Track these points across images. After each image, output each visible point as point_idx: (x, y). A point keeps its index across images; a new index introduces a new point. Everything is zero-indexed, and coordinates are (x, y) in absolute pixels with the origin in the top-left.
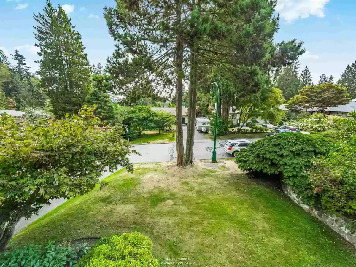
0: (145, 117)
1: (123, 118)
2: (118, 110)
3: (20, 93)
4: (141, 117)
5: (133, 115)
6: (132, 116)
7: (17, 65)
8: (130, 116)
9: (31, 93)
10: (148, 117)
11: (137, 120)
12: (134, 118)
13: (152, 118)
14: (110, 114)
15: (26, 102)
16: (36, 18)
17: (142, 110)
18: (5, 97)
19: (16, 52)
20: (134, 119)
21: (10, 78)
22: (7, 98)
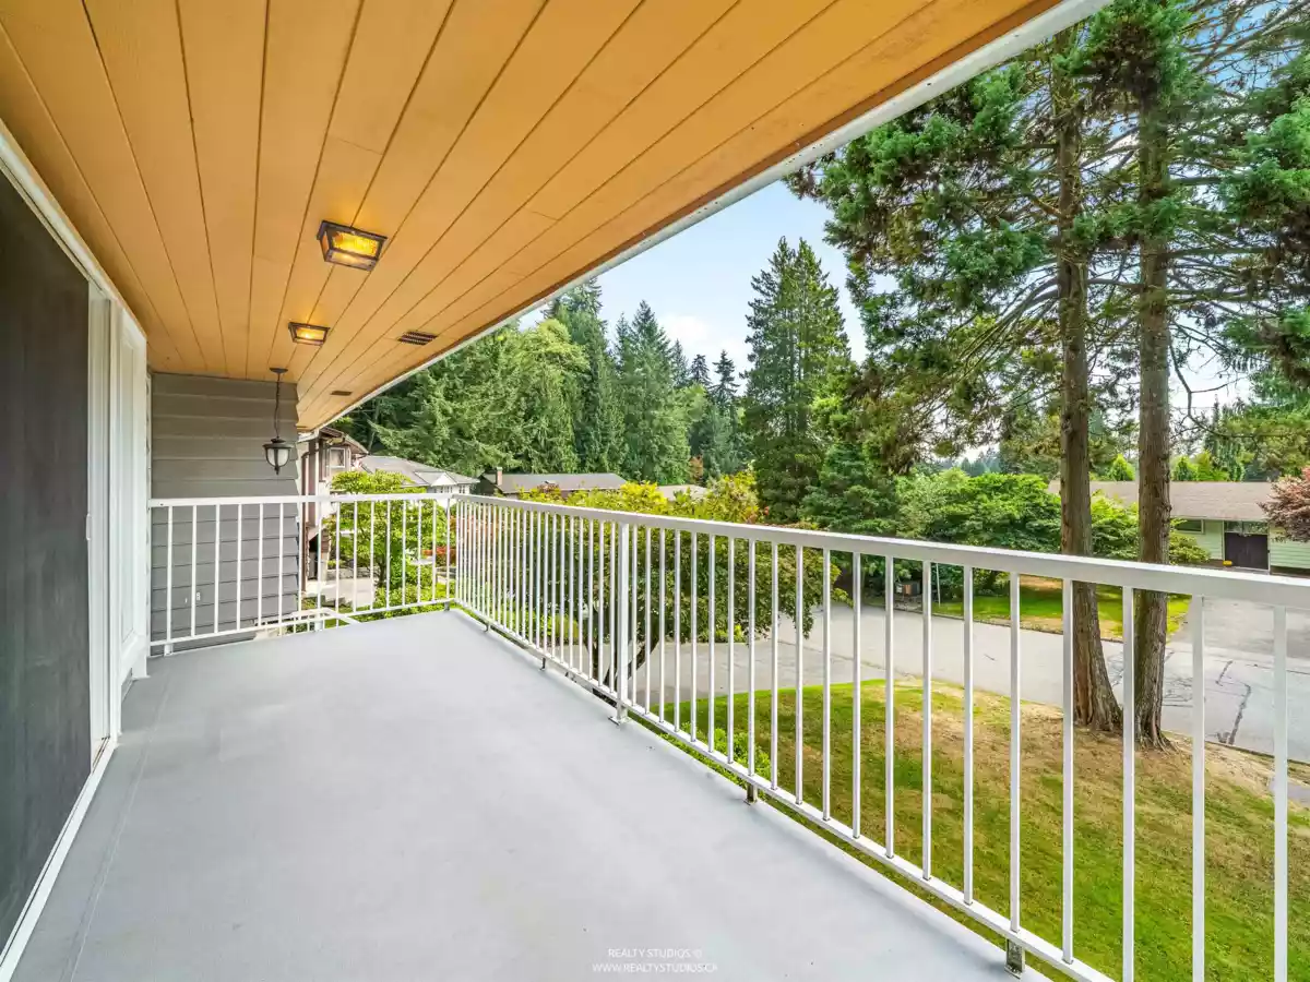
0: (1010, 516)
1: (928, 518)
2: (913, 488)
3: (714, 446)
4: (996, 517)
5: (966, 509)
6: (959, 511)
7: (720, 383)
8: (956, 509)
9: (732, 444)
10: (1026, 519)
11: (978, 525)
12: (965, 518)
13: (1045, 522)
14: (886, 500)
15: (720, 467)
16: (755, 284)
17: (1003, 491)
18: (689, 456)
19: (723, 356)
20: (968, 523)
21: (704, 415)
22: (691, 459)
